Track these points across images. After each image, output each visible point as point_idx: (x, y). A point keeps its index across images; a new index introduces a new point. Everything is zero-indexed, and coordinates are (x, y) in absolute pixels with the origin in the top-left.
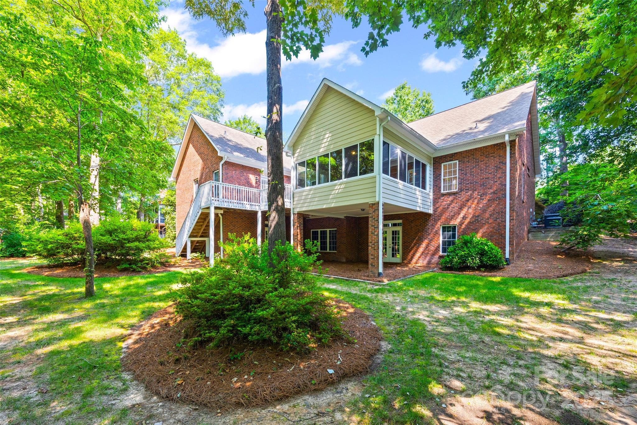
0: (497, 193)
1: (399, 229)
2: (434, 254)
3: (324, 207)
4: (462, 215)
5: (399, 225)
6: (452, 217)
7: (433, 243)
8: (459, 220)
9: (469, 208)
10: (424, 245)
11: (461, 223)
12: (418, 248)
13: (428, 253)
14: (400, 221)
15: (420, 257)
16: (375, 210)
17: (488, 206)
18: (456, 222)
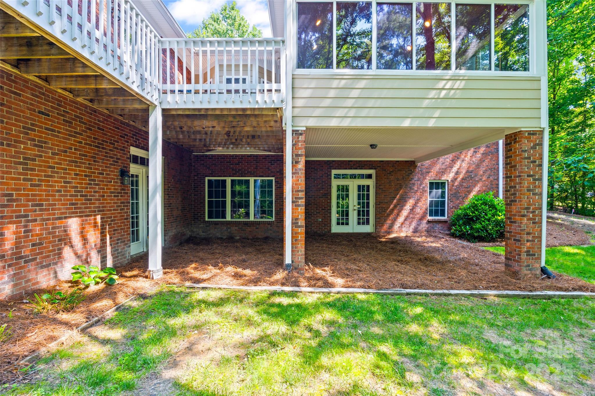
0: (489, 147)
1: (371, 183)
2: (421, 219)
3: (407, 123)
4: (455, 169)
5: (369, 176)
6: (443, 172)
7: (420, 204)
8: (451, 175)
9: (463, 161)
10: (408, 207)
11: (454, 179)
12: (400, 211)
13: (414, 218)
14: (372, 172)
15: (402, 224)
16: (536, 145)
17: (481, 161)
18: (449, 177)
